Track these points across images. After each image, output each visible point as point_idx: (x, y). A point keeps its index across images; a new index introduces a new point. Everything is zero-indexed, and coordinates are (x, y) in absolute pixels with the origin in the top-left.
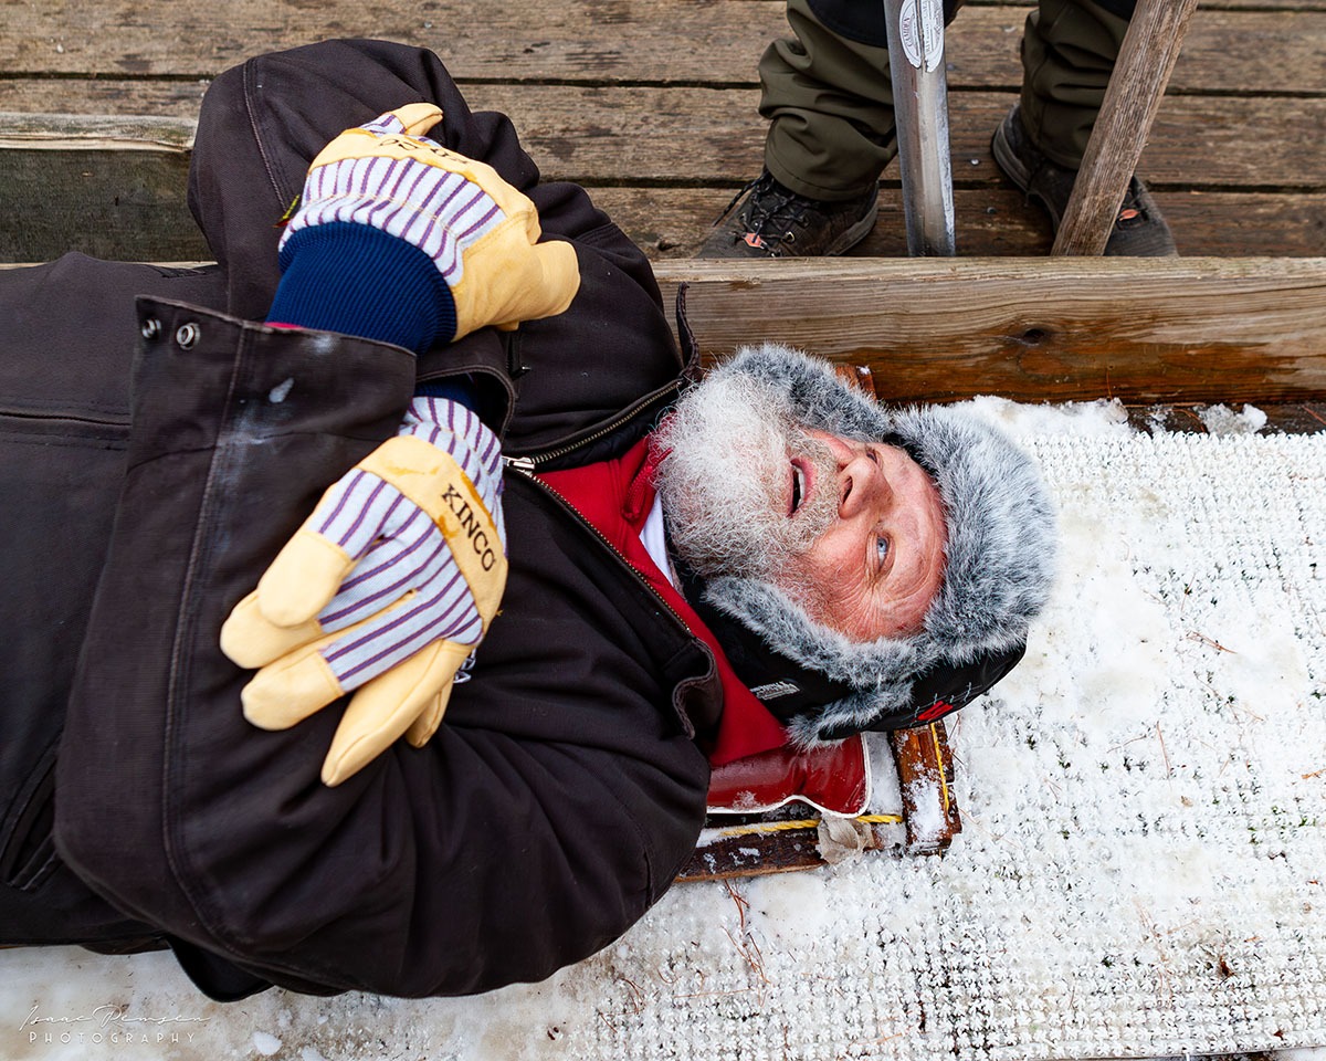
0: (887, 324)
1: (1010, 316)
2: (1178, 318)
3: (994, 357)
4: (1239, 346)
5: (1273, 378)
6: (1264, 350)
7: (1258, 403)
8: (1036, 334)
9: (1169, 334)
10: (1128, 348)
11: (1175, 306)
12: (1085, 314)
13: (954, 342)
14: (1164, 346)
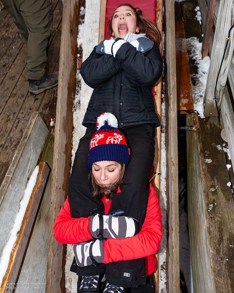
0: (69, 48)
1: (69, 33)
2: (71, 13)
3: (73, 37)
4: (74, 7)
5: (77, 5)
6: (75, 4)
7: (80, 7)
8: (71, 31)
9: (72, 15)
10: (73, 20)
11: (70, 13)
12: (70, 24)
13: (71, 41)
14: (73, 16)
